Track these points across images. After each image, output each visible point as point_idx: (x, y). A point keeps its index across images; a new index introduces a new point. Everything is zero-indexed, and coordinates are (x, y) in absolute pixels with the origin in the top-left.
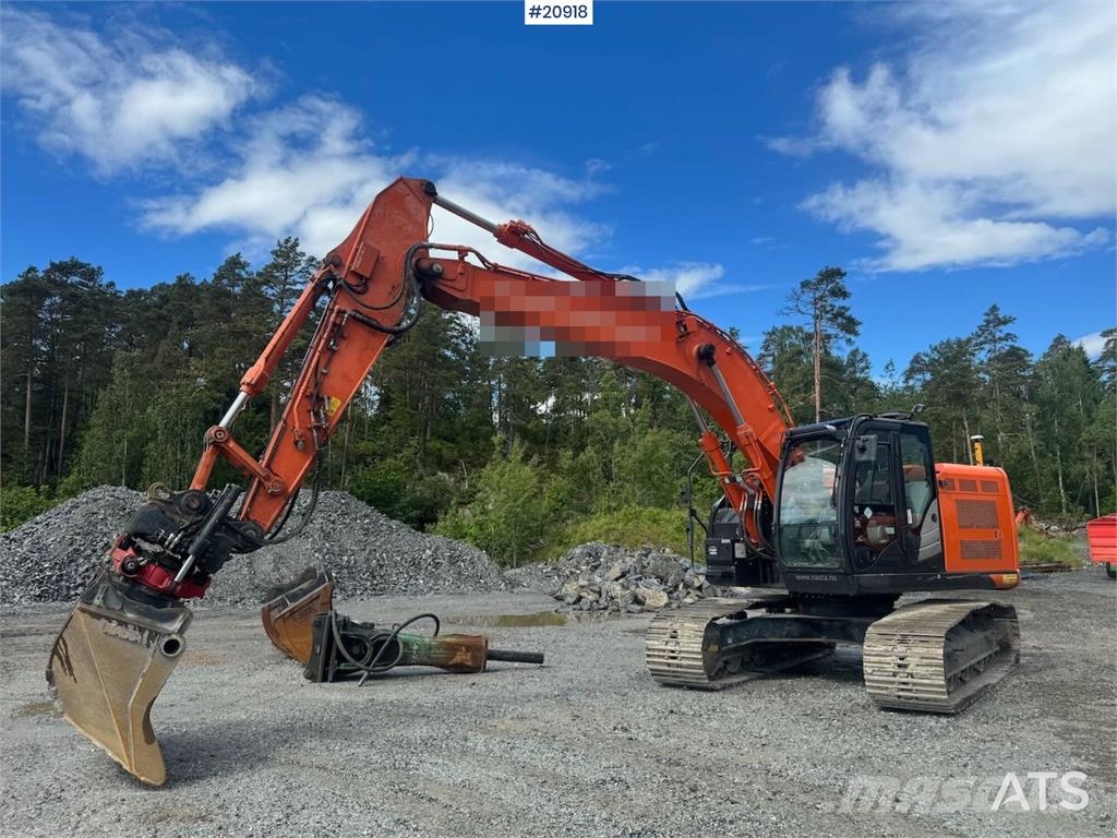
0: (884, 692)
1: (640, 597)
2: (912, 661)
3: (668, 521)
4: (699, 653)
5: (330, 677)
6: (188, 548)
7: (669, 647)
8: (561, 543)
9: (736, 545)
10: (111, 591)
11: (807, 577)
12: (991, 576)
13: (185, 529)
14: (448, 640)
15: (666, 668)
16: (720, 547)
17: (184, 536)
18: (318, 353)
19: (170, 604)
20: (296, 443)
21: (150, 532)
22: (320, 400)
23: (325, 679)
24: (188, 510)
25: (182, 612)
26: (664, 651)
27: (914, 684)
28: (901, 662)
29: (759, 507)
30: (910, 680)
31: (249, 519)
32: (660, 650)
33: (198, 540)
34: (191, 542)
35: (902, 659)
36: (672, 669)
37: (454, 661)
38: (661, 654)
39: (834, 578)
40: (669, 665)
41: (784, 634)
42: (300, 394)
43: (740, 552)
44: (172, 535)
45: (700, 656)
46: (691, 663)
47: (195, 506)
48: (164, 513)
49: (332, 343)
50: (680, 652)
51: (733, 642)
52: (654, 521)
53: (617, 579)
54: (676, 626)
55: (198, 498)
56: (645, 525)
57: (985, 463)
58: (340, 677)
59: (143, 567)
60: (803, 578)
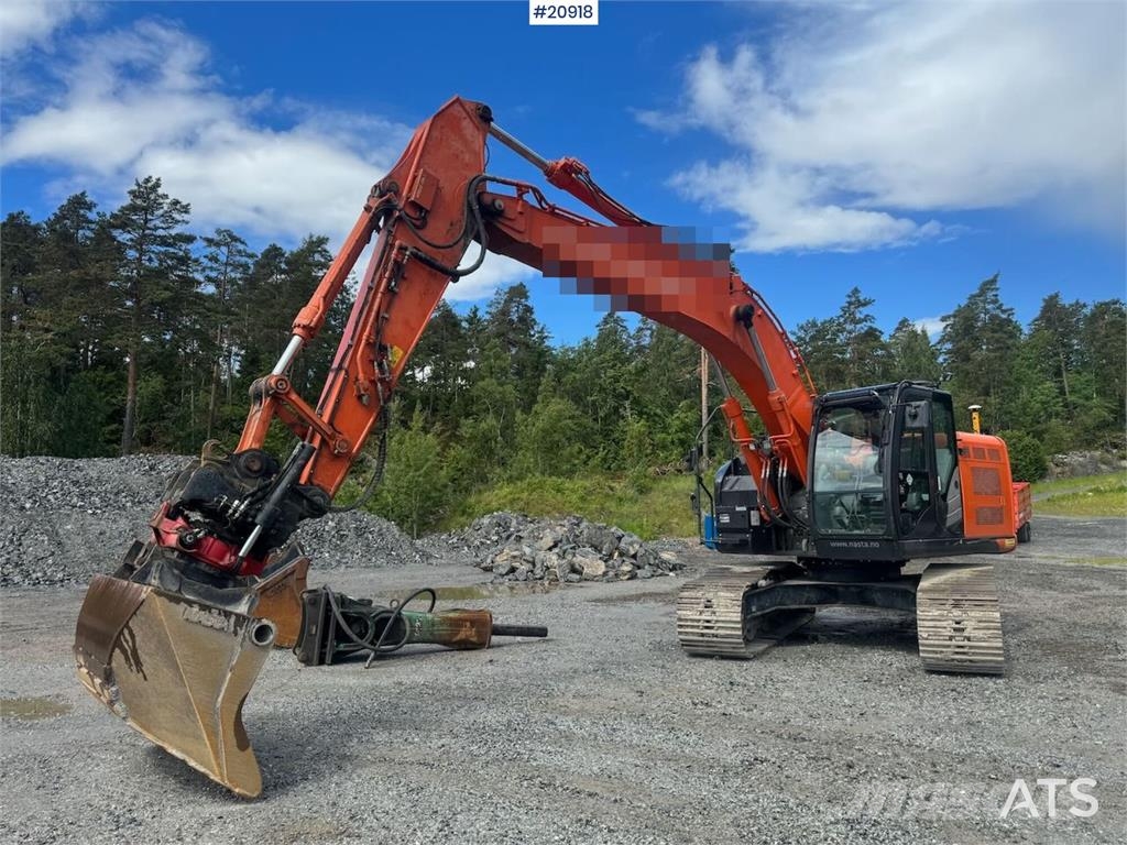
0: (938, 656)
1: (577, 567)
2: (969, 625)
3: (573, 491)
4: (737, 622)
5: (328, 658)
6: (254, 517)
7: (704, 617)
8: (464, 513)
9: (752, 512)
10: (166, 569)
11: (845, 544)
12: (998, 541)
13: (252, 495)
14: (451, 615)
15: (701, 638)
16: (733, 514)
17: (251, 504)
18: (380, 295)
19: (231, 583)
20: (360, 397)
21: (207, 499)
22: (383, 350)
23: (321, 662)
24: (248, 473)
25: (247, 591)
26: (699, 621)
27: (971, 647)
28: (957, 626)
29: (785, 474)
30: (966, 643)
31: (312, 484)
32: (692, 620)
33: (268, 507)
34: (259, 510)
35: (957, 623)
36: (706, 639)
37: (458, 638)
38: (696, 624)
39: (876, 545)
40: (703, 635)
41: (804, 600)
42: (363, 342)
43: (755, 521)
44: (236, 502)
45: (739, 626)
46: (728, 632)
47: (256, 468)
48: (222, 475)
49: (393, 284)
50: (717, 621)
51: (758, 610)
52: (558, 491)
53: (550, 549)
54: (710, 596)
55: (259, 457)
56: (550, 495)
57: (981, 432)
58: (340, 658)
59: (200, 539)
60: (839, 544)
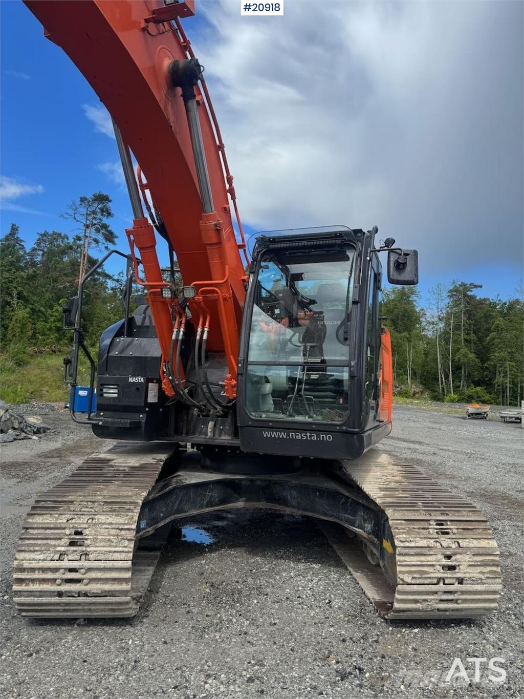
0: (419, 606)
2: (462, 560)
4: (126, 569)
7: (66, 564)
9: (150, 384)
11: (283, 435)
15: (56, 599)
16: (124, 387)
26: (55, 570)
27: (463, 593)
28: (449, 563)
30: (457, 587)
32: (44, 570)
35: (448, 557)
36: (65, 600)
38: (49, 576)
39: (328, 438)
40: (60, 594)
43: (152, 398)
45: (128, 575)
46: (107, 587)
50: (89, 569)
54: (80, 522)
60: (275, 434)
